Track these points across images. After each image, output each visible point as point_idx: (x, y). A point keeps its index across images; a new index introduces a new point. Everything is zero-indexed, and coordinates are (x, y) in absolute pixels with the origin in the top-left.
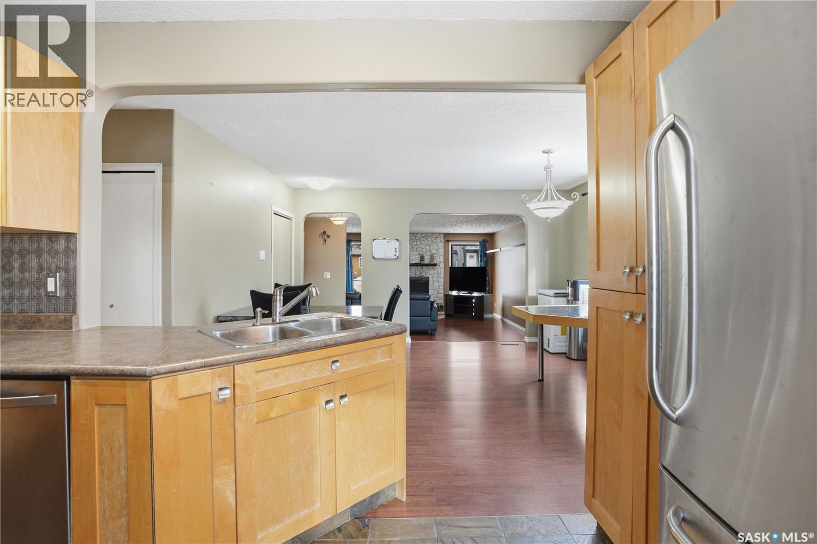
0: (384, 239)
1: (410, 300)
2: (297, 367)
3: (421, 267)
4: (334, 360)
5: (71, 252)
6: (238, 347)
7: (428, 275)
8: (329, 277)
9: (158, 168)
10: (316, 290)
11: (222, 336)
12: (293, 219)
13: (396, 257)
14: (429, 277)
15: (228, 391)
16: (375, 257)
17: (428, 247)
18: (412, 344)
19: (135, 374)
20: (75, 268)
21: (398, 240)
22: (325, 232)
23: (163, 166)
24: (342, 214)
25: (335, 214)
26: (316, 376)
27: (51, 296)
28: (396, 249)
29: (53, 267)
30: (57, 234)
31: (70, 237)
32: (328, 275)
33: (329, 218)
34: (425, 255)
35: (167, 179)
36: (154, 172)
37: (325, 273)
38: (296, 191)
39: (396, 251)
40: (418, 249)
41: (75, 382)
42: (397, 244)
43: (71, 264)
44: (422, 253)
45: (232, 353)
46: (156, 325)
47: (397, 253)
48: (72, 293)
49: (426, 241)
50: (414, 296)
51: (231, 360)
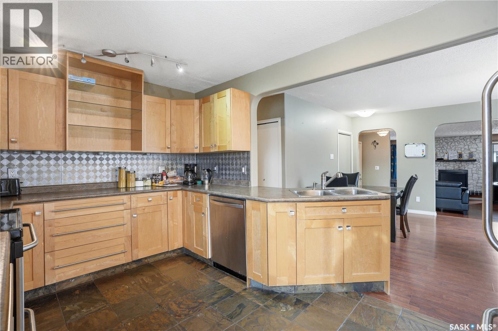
0: (414, 144)
1: (436, 186)
2: (324, 208)
3: (460, 162)
4: (344, 207)
5: (248, 158)
6: (300, 196)
7: (466, 169)
8: (378, 169)
9: (279, 120)
10: (341, 174)
11: (297, 192)
12: (352, 135)
13: (424, 156)
14: (468, 170)
15: (293, 213)
16: (406, 156)
17: (467, 147)
18: (437, 217)
19: (263, 201)
20: (250, 164)
21: (425, 144)
22: (375, 141)
23: (281, 119)
24: (385, 129)
25: (380, 130)
26: (334, 214)
27: (244, 174)
28: (423, 150)
29: (244, 163)
30: (245, 152)
31: (248, 152)
32: (377, 168)
33: (376, 132)
34: (463, 153)
35: (283, 124)
36: (278, 122)
37: (376, 167)
38: (353, 119)
39: (423, 152)
40: (457, 149)
41: (247, 202)
42: (424, 147)
43: (249, 163)
44: (461, 151)
45: (296, 198)
46: (280, 187)
47: (424, 152)
48: (249, 173)
49: (464, 142)
50: (441, 183)
51: (295, 200)
